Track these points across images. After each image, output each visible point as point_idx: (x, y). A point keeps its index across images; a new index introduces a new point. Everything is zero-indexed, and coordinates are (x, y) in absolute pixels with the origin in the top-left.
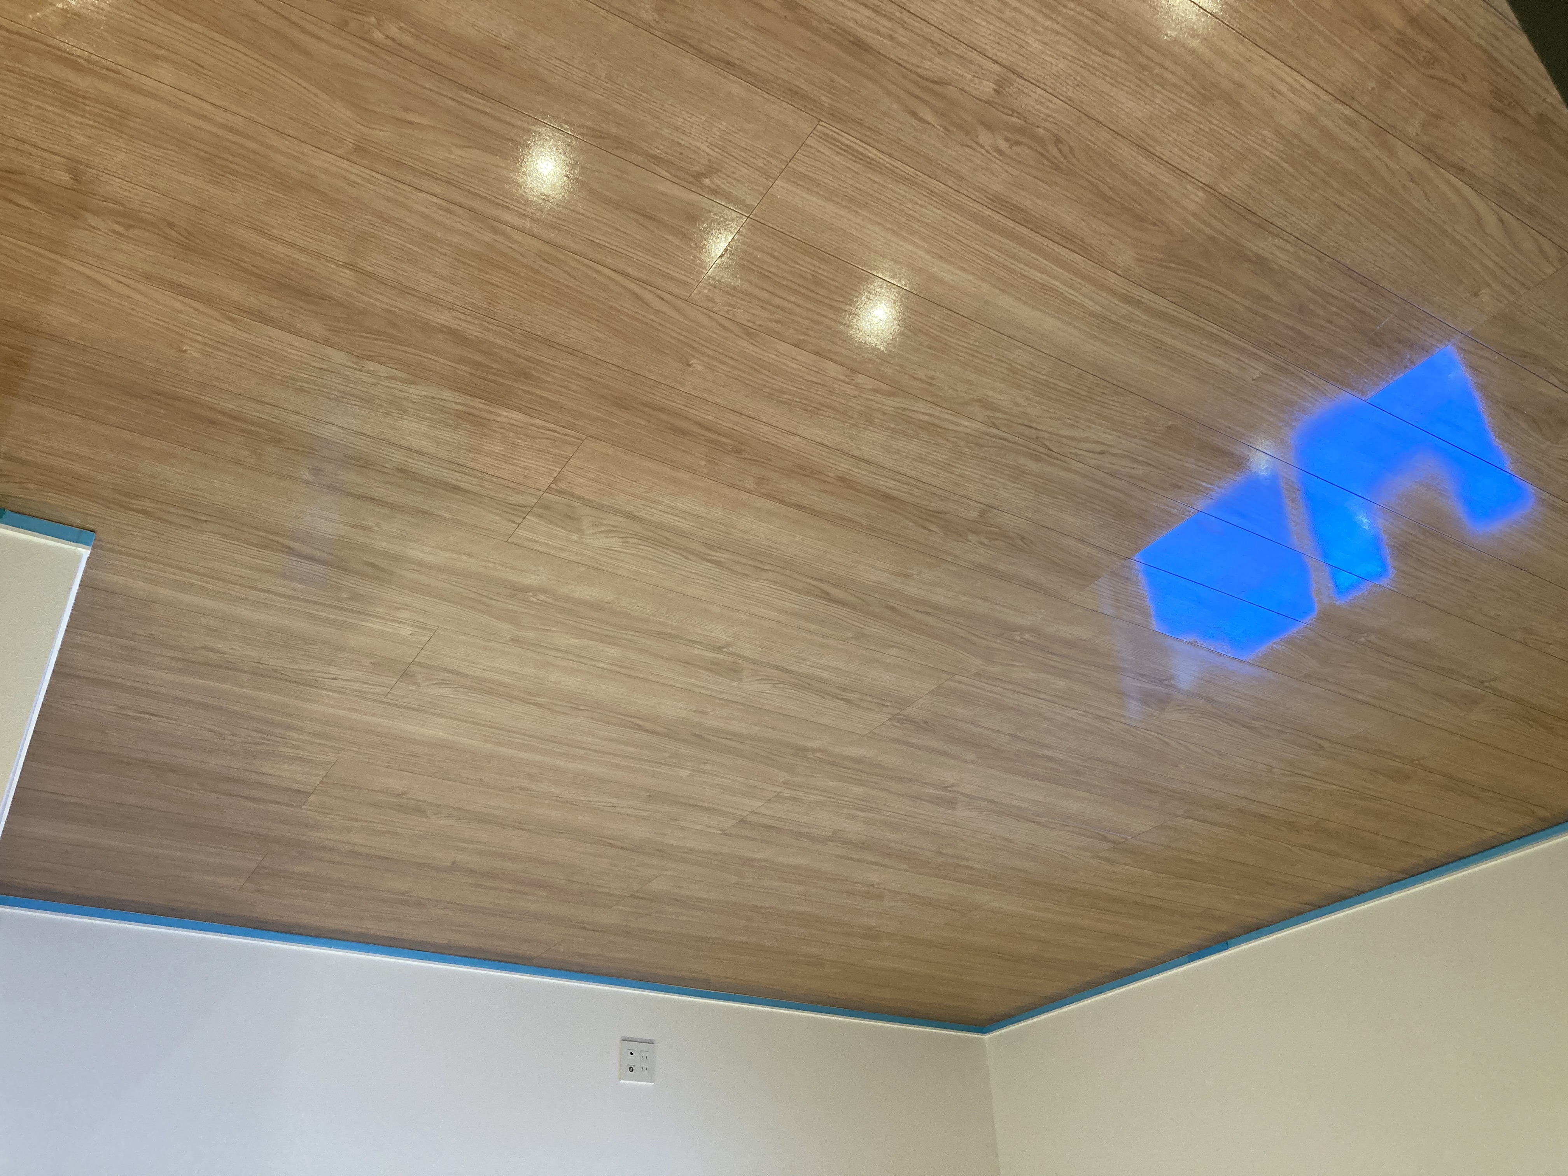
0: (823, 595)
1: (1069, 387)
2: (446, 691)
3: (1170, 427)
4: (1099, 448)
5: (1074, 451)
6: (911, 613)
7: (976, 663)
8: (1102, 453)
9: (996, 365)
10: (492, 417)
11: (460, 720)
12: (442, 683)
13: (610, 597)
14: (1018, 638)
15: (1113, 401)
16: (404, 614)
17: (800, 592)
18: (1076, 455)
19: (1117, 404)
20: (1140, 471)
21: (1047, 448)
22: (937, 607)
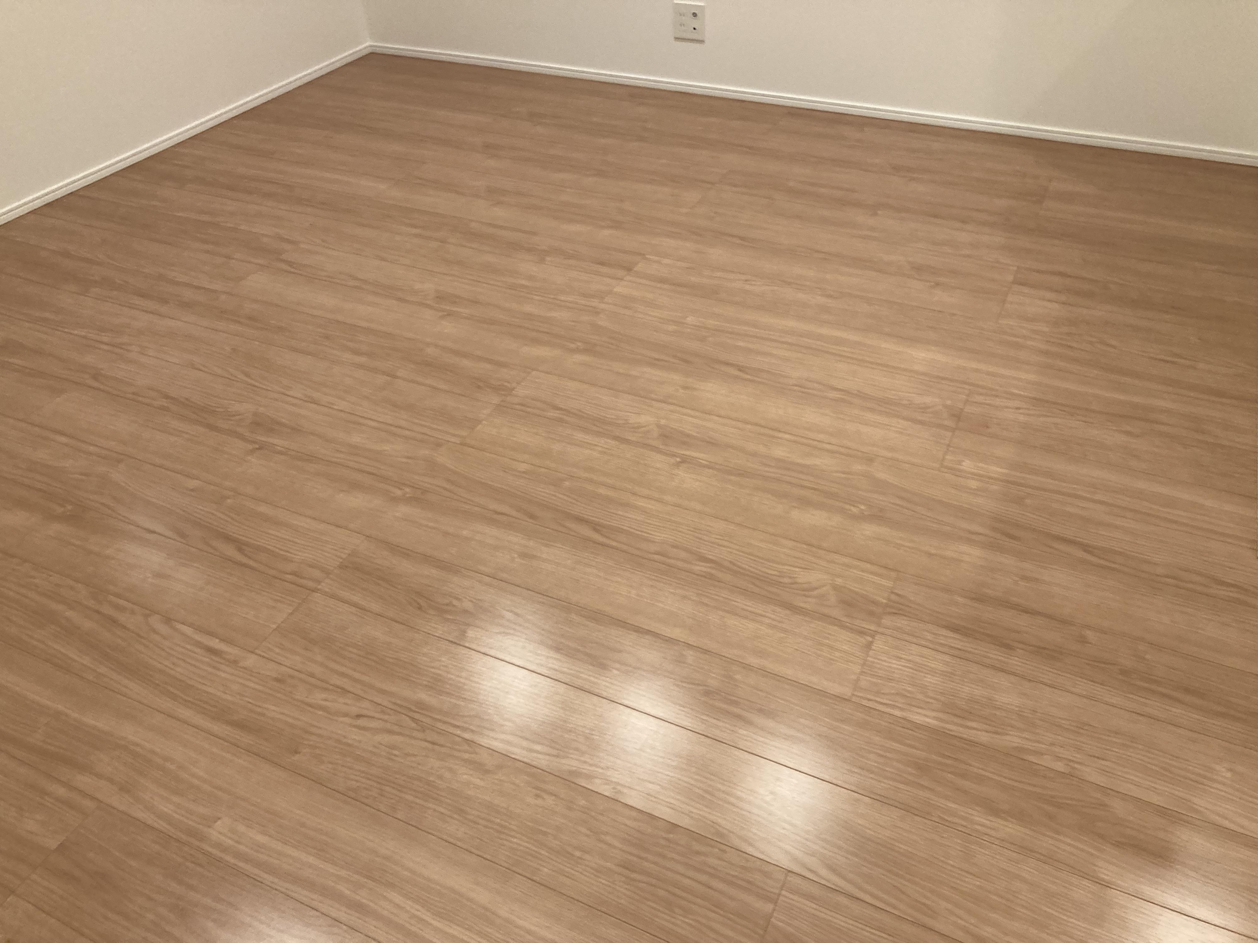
0: (599, 528)
1: (403, 795)
2: (919, 400)
3: (296, 752)
4: (361, 722)
5: (386, 717)
6: (514, 513)
7: (443, 458)
8: (359, 716)
9: (478, 817)
10: (940, 715)
11: (898, 368)
12: (924, 409)
13: (795, 514)
14: (408, 490)
15: (357, 781)
16: (973, 484)
17: (622, 531)
18: (383, 712)
19: (352, 777)
20: (318, 697)
21: (413, 719)
22: (491, 522)
